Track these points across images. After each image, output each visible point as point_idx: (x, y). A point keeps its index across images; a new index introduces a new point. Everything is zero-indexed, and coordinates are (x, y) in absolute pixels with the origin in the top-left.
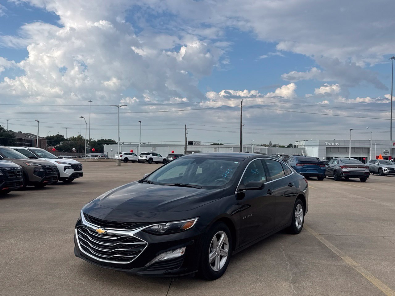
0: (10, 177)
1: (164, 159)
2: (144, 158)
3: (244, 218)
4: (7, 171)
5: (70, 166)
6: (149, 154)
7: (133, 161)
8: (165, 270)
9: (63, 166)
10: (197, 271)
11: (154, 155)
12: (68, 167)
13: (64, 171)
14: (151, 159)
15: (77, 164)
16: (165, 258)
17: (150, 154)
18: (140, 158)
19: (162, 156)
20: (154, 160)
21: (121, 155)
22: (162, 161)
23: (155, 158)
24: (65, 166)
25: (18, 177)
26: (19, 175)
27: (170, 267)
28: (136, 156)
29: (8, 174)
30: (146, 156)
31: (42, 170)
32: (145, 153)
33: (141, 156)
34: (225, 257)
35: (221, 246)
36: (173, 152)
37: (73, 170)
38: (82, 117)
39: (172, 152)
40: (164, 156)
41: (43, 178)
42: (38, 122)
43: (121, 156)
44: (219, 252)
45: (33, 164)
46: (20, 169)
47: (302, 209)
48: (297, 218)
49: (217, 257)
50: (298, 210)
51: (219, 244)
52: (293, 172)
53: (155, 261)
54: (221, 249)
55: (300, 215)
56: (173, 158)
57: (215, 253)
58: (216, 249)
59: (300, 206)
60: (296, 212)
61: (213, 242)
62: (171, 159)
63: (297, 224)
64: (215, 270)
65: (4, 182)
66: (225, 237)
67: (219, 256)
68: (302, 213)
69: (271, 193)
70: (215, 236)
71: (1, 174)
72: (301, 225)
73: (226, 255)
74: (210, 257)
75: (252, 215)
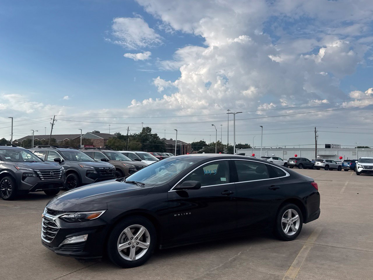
0: (102, 175)
1: (286, 163)
3: (175, 215)
4: (100, 170)
6: (269, 158)
8: (71, 252)
10: (101, 257)
11: (274, 158)
16: (72, 242)
17: (271, 157)
19: (283, 160)
23: (276, 162)
26: (111, 173)
27: (74, 250)
29: (101, 172)
30: (266, 160)
31: (135, 170)
32: (265, 156)
34: (145, 249)
35: (139, 239)
36: (296, 156)
38: (213, 125)
40: (285, 160)
44: (135, 244)
45: (129, 165)
46: (112, 169)
47: (297, 216)
48: (287, 224)
49: (131, 247)
50: (290, 215)
51: (136, 236)
52: (288, 175)
53: (65, 244)
54: (139, 241)
55: (293, 222)
56: (294, 162)
57: (129, 244)
58: (130, 241)
59: (295, 212)
60: (283, 217)
61: (124, 233)
62: (292, 162)
63: (286, 231)
64: (128, 259)
65: (97, 179)
66: (144, 230)
67: (135, 247)
68: (298, 219)
69: (228, 194)
70: (128, 229)
71: (95, 172)
72: (294, 232)
73: (147, 248)
74: (119, 247)
75: (190, 213)
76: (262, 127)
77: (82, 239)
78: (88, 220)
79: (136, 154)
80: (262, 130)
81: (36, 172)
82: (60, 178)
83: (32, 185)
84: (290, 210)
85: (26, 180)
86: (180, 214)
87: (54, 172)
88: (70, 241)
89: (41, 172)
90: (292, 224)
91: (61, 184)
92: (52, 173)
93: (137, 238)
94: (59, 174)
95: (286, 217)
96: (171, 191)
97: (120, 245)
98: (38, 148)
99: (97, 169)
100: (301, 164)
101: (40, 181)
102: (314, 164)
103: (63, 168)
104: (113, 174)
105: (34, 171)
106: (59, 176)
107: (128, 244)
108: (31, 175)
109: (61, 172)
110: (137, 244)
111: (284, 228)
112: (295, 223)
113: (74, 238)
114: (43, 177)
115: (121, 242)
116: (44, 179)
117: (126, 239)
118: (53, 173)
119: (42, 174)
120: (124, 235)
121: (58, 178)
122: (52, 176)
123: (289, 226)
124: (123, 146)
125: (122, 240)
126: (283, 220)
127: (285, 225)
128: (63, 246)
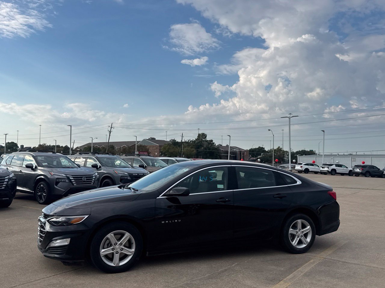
1: (350, 171)
2: (326, 169)
3: (163, 222)
4: (134, 176)
6: (331, 165)
7: (316, 173)
10: (84, 261)
11: (337, 165)
14: (334, 170)
17: (333, 165)
18: (321, 169)
19: (347, 168)
20: (337, 172)
21: (301, 165)
22: (348, 173)
23: (339, 170)
27: (57, 252)
28: (318, 166)
29: (134, 178)
30: (328, 167)
32: (328, 163)
33: (323, 168)
35: (123, 244)
36: (364, 163)
39: (362, 163)
40: (350, 167)
43: (301, 167)
44: (119, 249)
47: (309, 227)
48: (296, 235)
49: (115, 253)
50: (299, 226)
51: (119, 242)
52: (299, 182)
53: (50, 246)
54: (123, 247)
55: (304, 233)
56: (360, 170)
57: (113, 249)
58: (114, 246)
59: (306, 222)
60: (291, 228)
61: (108, 239)
62: (358, 170)
63: (294, 243)
64: (112, 264)
66: (129, 236)
67: (119, 253)
68: (309, 231)
69: (225, 202)
70: (112, 234)
71: (129, 178)
72: (305, 244)
73: (131, 254)
74: (102, 252)
75: (179, 221)
76: (323, 131)
77: (66, 242)
78: (71, 224)
79: (176, 160)
80: (324, 135)
81: (68, 178)
82: (92, 184)
83: (64, 190)
84: (299, 221)
85: (59, 185)
86: (169, 222)
87: (86, 177)
88: (55, 244)
89: (73, 177)
90: (302, 236)
92: (84, 179)
93: (121, 244)
94: (92, 179)
95: (295, 227)
96: (160, 197)
97: (103, 250)
98: (79, 155)
100: (368, 172)
101: (72, 186)
102: (383, 172)
103: (96, 174)
105: (67, 177)
106: (92, 181)
107: (111, 249)
109: (94, 177)
110: (121, 250)
111: (292, 241)
112: (306, 235)
114: (76, 182)
115: (105, 247)
116: (77, 184)
117: (109, 245)
118: (86, 179)
119: (75, 180)
120: (108, 240)
121: (91, 183)
122: (84, 182)
123: (299, 238)
125: (106, 246)
126: (291, 231)
127: (293, 236)
128: (49, 248)
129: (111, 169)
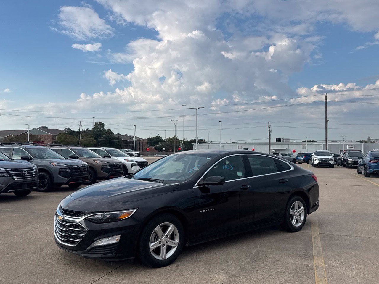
0: (75, 173)
3: (201, 212)
4: (73, 168)
5: (136, 163)
8: (102, 255)
9: (130, 164)
10: (134, 258)
12: (135, 165)
13: (132, 167)
15: (143, 162)
16: (102, 244)
24: (132, 164)
25: (83, 173)
26: (85, 171)
27: (105, 252)
29: (74, 170)
31: (108, 167)
34: (174, 247)
35: (168, 237)
37: (139, 167)
38: (172, 120)
39: (253, 150)
41: (110, 173)
42: (134, 126)
44: (165, 242)
45: (101, 162)
46: (86, 167)
47: (302, 207)
48: (294, 215)
49: (162, 246)
50: (296, 207)
51: (166, 235)
52: (292, 168)
53: (94, 246)
54: (169, 240)
55: (299, 213)
57: (160, 242)
58: (160, 239)
59: (300, 204)
60: (291, 209)
61: (155, 232)
63: (294, 222)
64: (159, 258)
65: (70, 177)
66: (173, 228)
67: (165, 246)
68: (303, 211)
69: (246, 189)
70: (159, 227)
71: (68, 170)
72: (300, 223)
73: (176, 245)
74: (151, 246)
75: (214, 209)
76: (221, 122)
77: (115, 240)
78: (120, 220)
79: (105, 150)
81: (8, 172)
82: (33, 178)
83: (4, 186)
84: (296, 202)
86: (205, 211)
87: (27, 171)
88: (101, 243)
89: (13, 171)
90: (298, 215)
91: (35, 184)
92: (25, 173)
93: (166, 237)
94: (33, 173)
95: (293, 209)
96: (195, 187)
97: (152, 244)
98: (1, 146)
99: (70, 167)
101: (12, 181)
103: (36, 167)
104: (86, 172)
105: (6, 171)
106: (33, 175)
107: (158, 243)
108: (3, 174)
109: (34, 171)
110: (167, 243)
111: (292, 220)
112: (300, 215)
113: (104, 240)
114: (16, 176)
115: (152, 242)
116: (17, 178)
117: (156, 238)
118: (27, 172)
119: (15, 174)
121: (32, 177)
122: (25, 175)
123: (296, 218)
124: (75, 142)
125: (153, 240)
126: (291, 212)
128: (92, 249)
129: (48, 161)
